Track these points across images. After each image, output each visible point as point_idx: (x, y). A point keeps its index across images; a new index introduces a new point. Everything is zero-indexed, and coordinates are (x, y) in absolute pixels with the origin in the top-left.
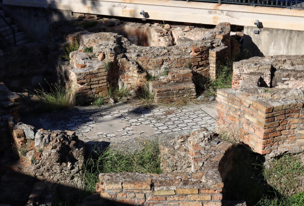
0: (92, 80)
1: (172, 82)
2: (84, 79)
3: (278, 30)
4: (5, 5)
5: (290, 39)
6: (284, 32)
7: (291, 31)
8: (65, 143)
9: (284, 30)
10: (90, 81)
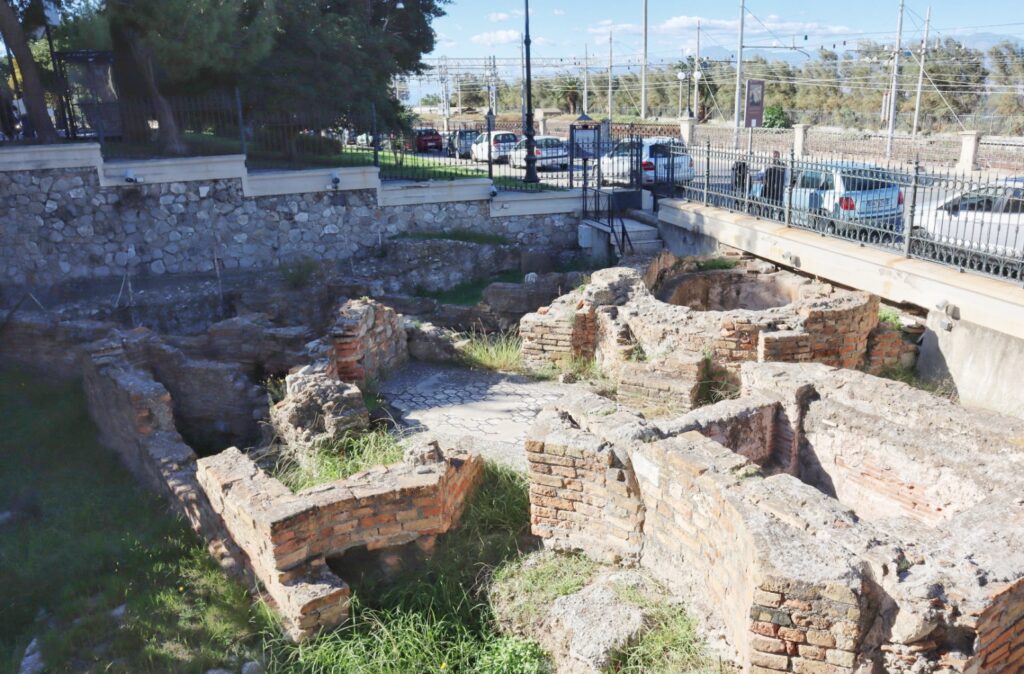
0: (545, 336)
1: (659, 372)
2: (532, 331)
3: (985, 330)
4: (660, 221)
5: (1004, 355)
6: (994, 336)
7: (1008, 338)
8: (316, 400)
9: (995, 333)
10: (542, 338)
